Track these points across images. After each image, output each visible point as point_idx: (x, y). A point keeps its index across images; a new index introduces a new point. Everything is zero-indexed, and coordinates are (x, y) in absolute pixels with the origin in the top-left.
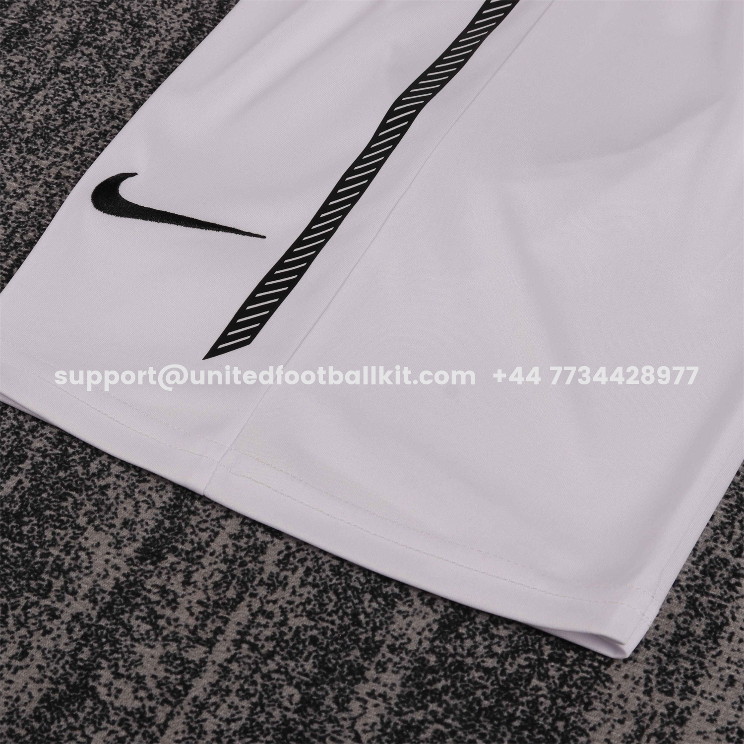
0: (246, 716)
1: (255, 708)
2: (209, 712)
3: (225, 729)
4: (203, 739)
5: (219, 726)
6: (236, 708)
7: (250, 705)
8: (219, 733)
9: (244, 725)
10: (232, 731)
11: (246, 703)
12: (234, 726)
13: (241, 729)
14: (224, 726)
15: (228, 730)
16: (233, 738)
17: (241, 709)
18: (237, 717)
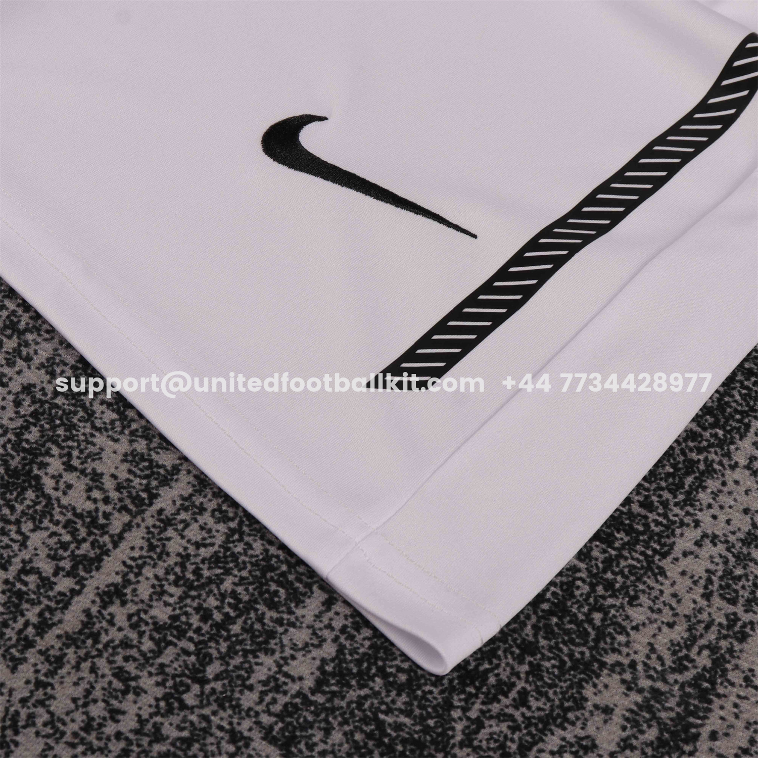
0: (220, 543)
1: (233, 535)
2: (176, 530)
3: (192, 553)
4: (164, 561)
5: (186, 549)
6: (209, 531)
7: (226, 531)
8: (185, 558)
9: (215, 552)
10: (201, 558)
11: (222, 527)
12: (204, 552)
13: (212, 557)
14: (191, 550)
15: (196, 556)
16: (201, 566)
17: (215, 534)
18: (208, 541)
